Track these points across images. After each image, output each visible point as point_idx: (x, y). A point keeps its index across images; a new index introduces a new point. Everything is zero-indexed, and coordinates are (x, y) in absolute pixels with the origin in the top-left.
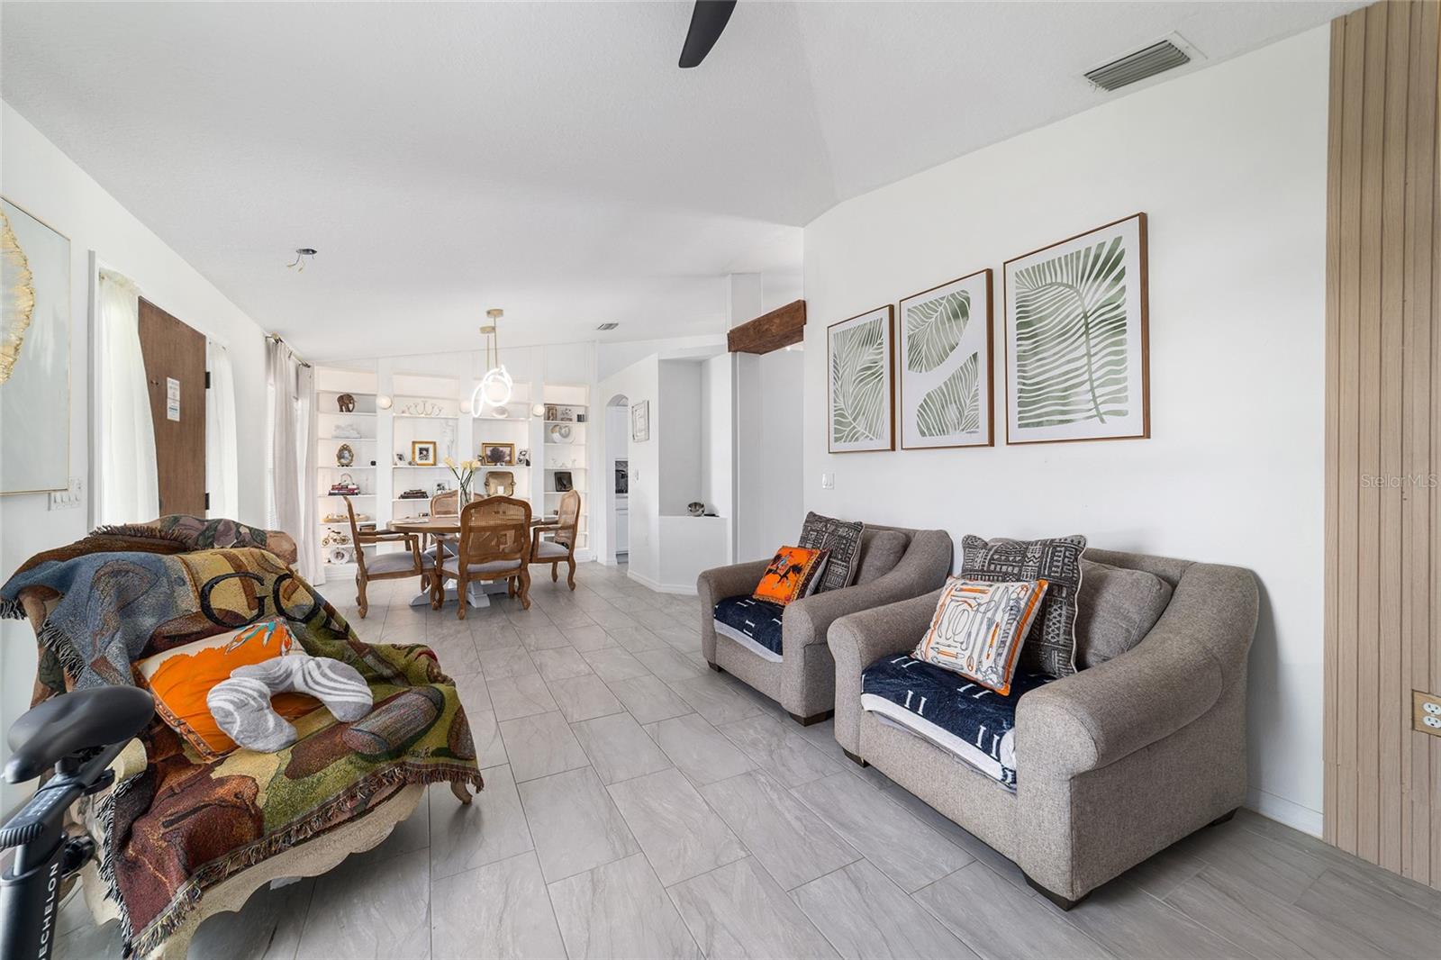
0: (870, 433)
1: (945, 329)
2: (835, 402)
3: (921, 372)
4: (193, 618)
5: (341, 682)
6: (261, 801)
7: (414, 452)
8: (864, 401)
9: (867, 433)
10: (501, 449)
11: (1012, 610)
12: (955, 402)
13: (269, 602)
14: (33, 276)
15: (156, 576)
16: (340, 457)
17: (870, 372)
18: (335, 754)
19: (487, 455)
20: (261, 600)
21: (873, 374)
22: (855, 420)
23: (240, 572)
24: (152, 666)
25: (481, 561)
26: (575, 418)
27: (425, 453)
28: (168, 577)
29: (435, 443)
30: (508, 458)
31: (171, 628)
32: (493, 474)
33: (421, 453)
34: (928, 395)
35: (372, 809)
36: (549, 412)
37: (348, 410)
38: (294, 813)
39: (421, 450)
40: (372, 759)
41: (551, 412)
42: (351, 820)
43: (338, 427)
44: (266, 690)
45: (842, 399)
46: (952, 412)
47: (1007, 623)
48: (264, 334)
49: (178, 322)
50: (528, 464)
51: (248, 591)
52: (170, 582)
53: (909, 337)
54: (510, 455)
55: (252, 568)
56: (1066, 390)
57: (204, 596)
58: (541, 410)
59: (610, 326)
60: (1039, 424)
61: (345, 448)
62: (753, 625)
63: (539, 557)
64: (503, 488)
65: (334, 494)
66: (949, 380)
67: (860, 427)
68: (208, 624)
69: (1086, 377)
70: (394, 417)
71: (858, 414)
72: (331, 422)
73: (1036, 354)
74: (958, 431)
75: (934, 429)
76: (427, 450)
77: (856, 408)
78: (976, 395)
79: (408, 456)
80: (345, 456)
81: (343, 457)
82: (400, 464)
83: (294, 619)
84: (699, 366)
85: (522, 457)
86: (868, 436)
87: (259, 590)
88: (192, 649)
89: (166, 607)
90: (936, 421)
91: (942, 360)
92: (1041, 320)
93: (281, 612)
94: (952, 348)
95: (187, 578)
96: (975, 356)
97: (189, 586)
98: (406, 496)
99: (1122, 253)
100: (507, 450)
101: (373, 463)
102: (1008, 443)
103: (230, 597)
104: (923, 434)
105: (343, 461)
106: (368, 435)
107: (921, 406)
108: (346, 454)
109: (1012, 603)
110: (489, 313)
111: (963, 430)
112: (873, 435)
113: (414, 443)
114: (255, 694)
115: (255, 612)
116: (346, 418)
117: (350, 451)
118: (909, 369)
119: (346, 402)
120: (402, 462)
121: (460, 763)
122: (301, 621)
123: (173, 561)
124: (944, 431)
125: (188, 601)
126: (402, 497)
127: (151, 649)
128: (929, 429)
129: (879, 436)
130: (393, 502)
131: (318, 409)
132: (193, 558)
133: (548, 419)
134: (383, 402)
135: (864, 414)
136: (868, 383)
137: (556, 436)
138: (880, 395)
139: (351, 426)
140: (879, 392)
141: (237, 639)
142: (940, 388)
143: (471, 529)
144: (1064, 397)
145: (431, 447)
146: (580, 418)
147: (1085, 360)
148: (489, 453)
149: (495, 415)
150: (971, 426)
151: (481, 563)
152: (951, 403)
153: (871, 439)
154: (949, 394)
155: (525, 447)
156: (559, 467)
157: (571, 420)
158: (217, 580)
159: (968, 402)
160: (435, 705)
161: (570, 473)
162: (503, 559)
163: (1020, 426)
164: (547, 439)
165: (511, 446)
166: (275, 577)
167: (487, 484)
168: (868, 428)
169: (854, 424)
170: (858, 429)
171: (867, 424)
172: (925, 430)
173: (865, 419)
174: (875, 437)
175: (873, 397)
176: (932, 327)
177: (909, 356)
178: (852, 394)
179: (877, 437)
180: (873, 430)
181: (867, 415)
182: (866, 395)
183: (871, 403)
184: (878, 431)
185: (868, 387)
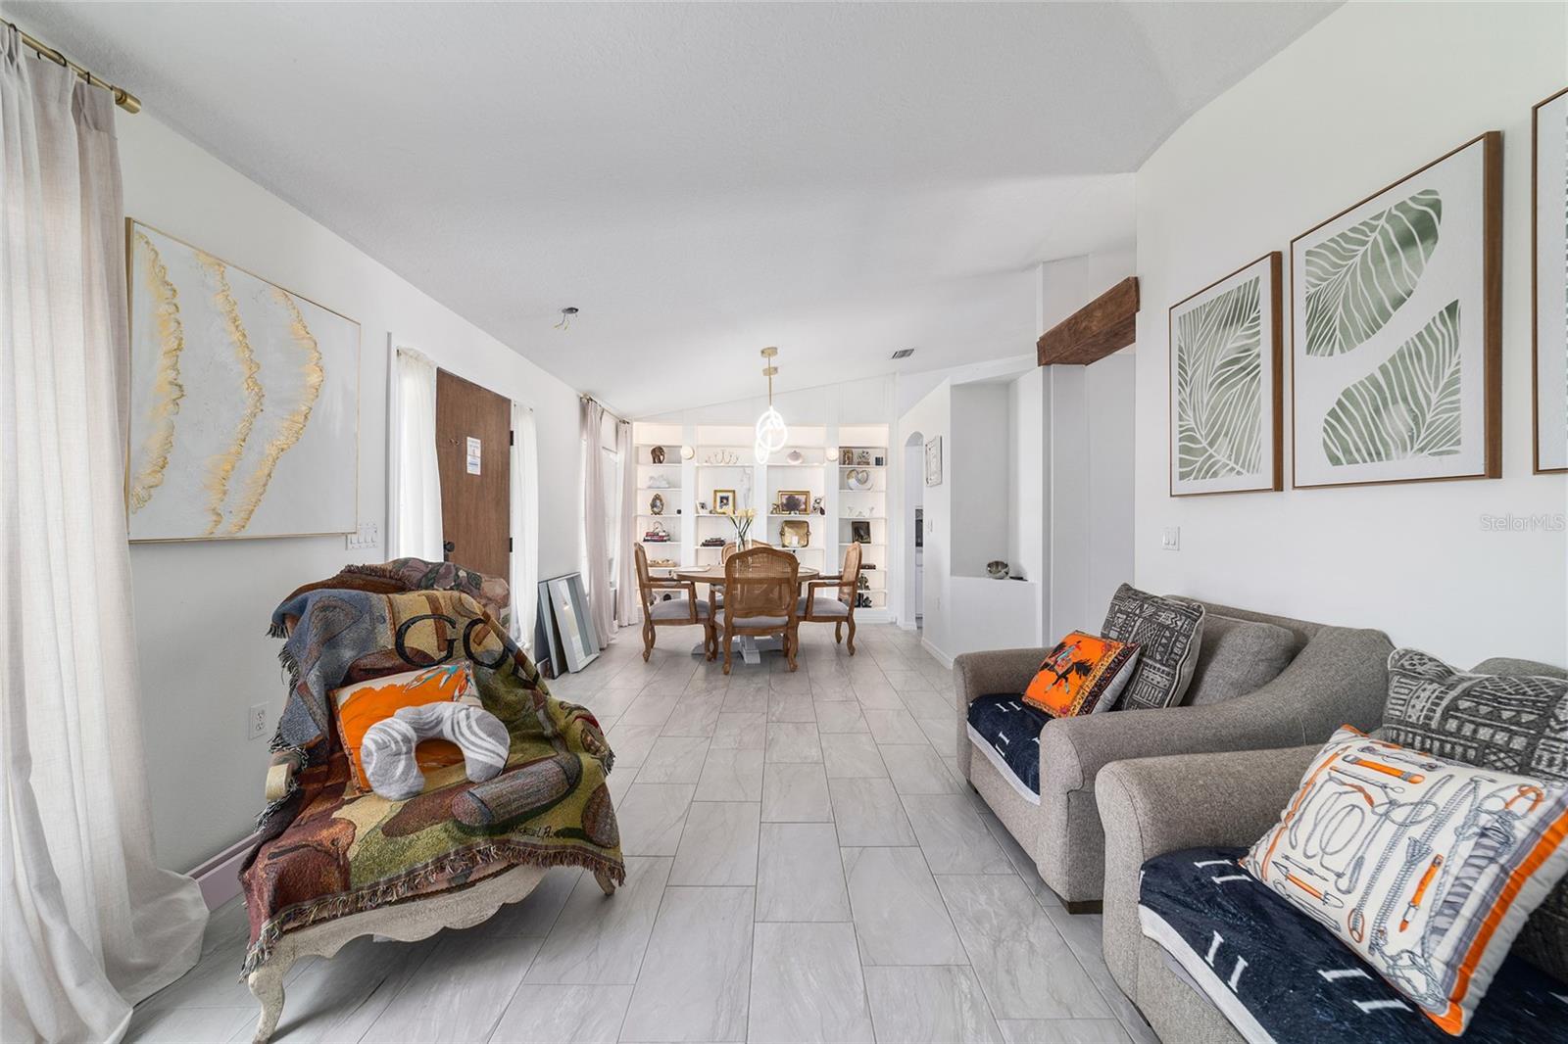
0: (1236, 463)
1: (1383, 272)
2: (1181, 419)
3: (1331, 354)
4: (387, 654)
5: (481, 738)
6: (351, 854)
7: (715, 501)
8: (1228, 411)
9: (1232, 464)
10: (797, 497)
11: (1483, 835)
12: (1405, 400)
13: (459, 646)
14: (322, 356)
15: (362, 610)
16: (653, 506)
17: (1236, 367)
18: (434, 818)
19: (782, 503)
20: (451, 642)
21: (1243, 369)
22: (1211, 444)
23: (437, 615)
24: (345, 695)
25: (746, 615)
26: (873, 461)
27: (725, 501)
28: (371, 613)
29: (734, 492)
30: (803, 507)
31: (366, 663)
32: (789, 523)
33: (722, 502)
34: (1347, 393)
35: (473, 884)
36: (844, 456)
37: (661, 462)
38: (382, 873)
39: (722, 498)
40: (468, 831)
41: (847, 456)
42: (449, 890)
43: (651, 478)
44: (412, 734)
45: (1191, 414)
46: (1398, 419)
47: (1467, 864)
48: (578, 396)
49: (479, 388)
50: (822, 512)
51: (440, 632)
52: (372, 619)
53: (1309, 299)
54: (805, 503)
55: (447, 611)
57: (400, 634)
58: (834, 454)
59: (905, 353)
61: (657, 498)
62: (1007, 742)
63: (814, 615)
64: (797, 538)
65: (648, 540)
66: (1392, 360)
67: (1221, 454)
68: (399, 661)
70: (698, 467)
71: (1217, 435)
72: (646, 471)
74: (1410, 453)
75: (1358, 450)
76: (727, 499)
77: (1213, 425)
78: (1454, 380)
79: (710, 505)
80: (657, 504)
81: (656, 506)
82: (703, 512)
83: (482, 664)
84: (1005, 388)
85: (816, 505)
86: (1232, 469)
87: (450, 633)
88: (378, 684)
89: (365, 643)
90: (1361, 436)
91: (1376, 328)
93: (470, 655)
94: (1399, 302)
95: (387, 615)
96: (1452, 309)
97: (388, 625)
98: (706, 544)
100: (802, 498)
101: (679, 512)
102: (1537, 470)
103: (424, 638)
104: (1335, 461)
105: (655, 509)
106: (673, 485)
107: (1333, 413)
108: (658, 503)
109: (1484, 820)
110: (763, 352)
111: (1422, 450)
112: (1243, 466)
113: (716, 491)
114: (399, 738)
115: (444, 654)
116: (659, 469)
117: (661, 501)
118: (1308, 353)
119: (658, 454)
120: (704, 511)
121: (596, 850)
122: (490, 667)
123: (379, 600)
124: (1378, 454)
125: (386, 638)
126: (704, 545)
127: (349, 680)
128: (1346, 451)
129: (1251, 467)
130: (697, 550)
131: (637, 462)
132: (398, 598)
133: (844, 464)
134: (685, 452)
135: (1226, 435)
136: (1234, 384)
137: (852, 482)
138: (1257, 399)
139: (662, 476)
140: (1254, 396)
141: (417, 679)
142: (1372, 379)
143: (736, 581)
145: (730, 495)
146: (879, 462)
148: (784, 501)
149: (790, 461)
150: (1440, 441)
151: (746, 617)
152: (1395, 402)
153: (1238, 473)
154: (1391, 389)
155: (819, 496)
156: (855, 516)
157: (868, 464)
158: (413, 621)
159: (1434, 397)
160: (568, 778)
161: (868, 523)
162: (767, 615)
164: (843, 486)
165: (807, 493)
166: (467, 621)
167: (782, 534)
168: (1233, 457)
169: (1211, 451)
170: (1218, 457)
171: (1232, 448)
172: (1340, 455)
173: (1230, 442)
174: (1245, 472)
175: (1243, 405)
176: (1354, 273)
177: (1308, 331)
178: (1208, 404)
179: (1248, 471)
180: (1241, 460)
181: (1232, 435)
182: (1231, 403)
183: (1239, 416)
184: (1250, 460)
185: (1235, 390)
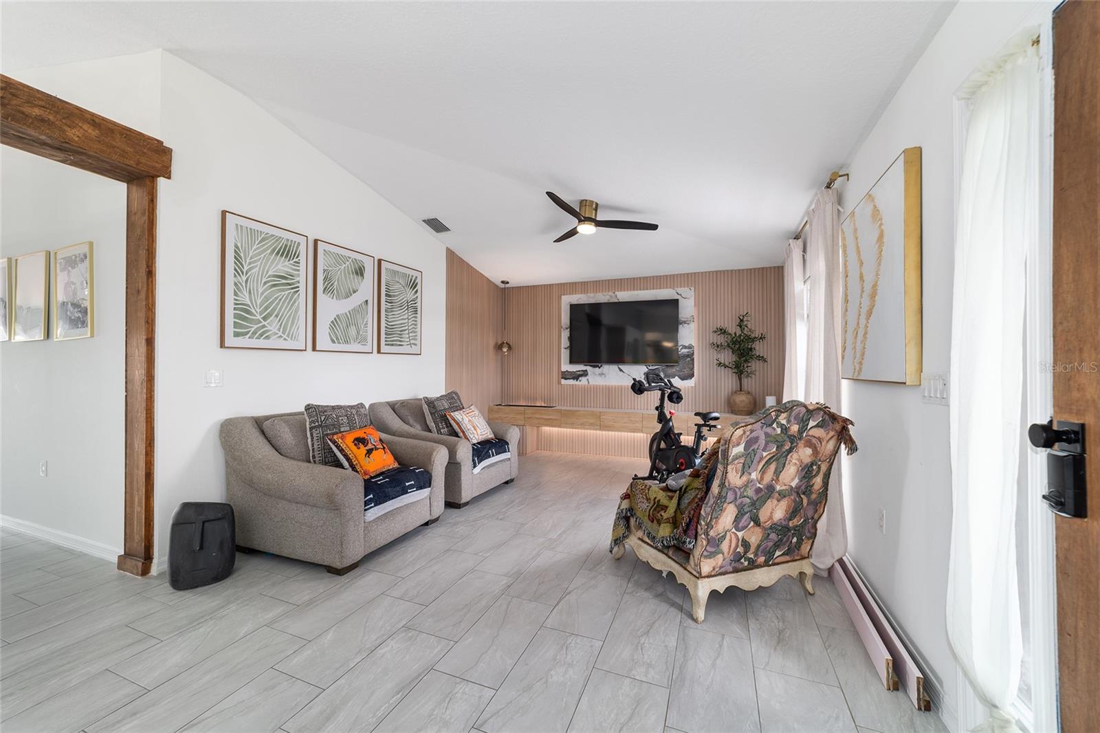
1: (350, 278)
2: (236, 294)
3: (333, 298)
8: (278, 304)
9: (280, 334)
12: (356, 325)
17: (284, 281)
21: (289, 284)
22: (265, 319)
45: (247, 295)
46: (352, 331)
53: (325, 271)
56: (401, 331)
60: (392, 345)
67: (272, 325)
69: (407, 327)
71: (269, 315)
73: (392, 311)
74: (357, 343)
75: (342, 339)
77: (266, 308)
78: (366, 324)
86: (281, 337)
90: (342, 333)
91: (347, 297)
92: (394, 296)
94: (354, 292)
96: (367, 301)
99: (417, 283)
104: (333, 341)
111: (360, 343)
112: (288, 336)
118: (324, 293)
124: (348, 342)
128: (337, 339)
129: (293, 337)
135: (277, 316)
136: (283, 290)
138: (296, 304)
140: (295, 302)
142: (346, 314)
144: (401, 334)
147: (406, 321)
150: (363, 341)
153: (285, 339)
154: (351, 319)
159: (363, 327)
163: (386, 345)
168: (281, 330)
169: (264, 323)
170: (269, 328)
171: (281, 324)
172: (335, 339)
173: (279, 321)
174: (289, 339)
175: (289, 303)
176: (341, 272)
177: (324, 283)
178: (262, 294)
179: (291, 339)
180: (286, 332)
181: (281, 317)
182: (281, 300)
183: (286, 308)
184: (293, 334)
185: (284, 293)
